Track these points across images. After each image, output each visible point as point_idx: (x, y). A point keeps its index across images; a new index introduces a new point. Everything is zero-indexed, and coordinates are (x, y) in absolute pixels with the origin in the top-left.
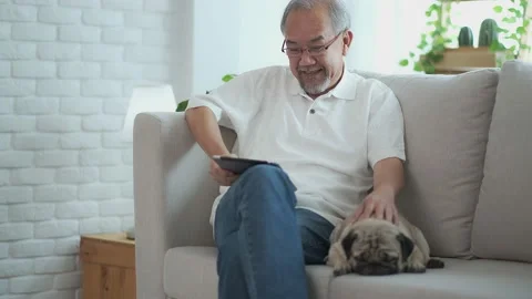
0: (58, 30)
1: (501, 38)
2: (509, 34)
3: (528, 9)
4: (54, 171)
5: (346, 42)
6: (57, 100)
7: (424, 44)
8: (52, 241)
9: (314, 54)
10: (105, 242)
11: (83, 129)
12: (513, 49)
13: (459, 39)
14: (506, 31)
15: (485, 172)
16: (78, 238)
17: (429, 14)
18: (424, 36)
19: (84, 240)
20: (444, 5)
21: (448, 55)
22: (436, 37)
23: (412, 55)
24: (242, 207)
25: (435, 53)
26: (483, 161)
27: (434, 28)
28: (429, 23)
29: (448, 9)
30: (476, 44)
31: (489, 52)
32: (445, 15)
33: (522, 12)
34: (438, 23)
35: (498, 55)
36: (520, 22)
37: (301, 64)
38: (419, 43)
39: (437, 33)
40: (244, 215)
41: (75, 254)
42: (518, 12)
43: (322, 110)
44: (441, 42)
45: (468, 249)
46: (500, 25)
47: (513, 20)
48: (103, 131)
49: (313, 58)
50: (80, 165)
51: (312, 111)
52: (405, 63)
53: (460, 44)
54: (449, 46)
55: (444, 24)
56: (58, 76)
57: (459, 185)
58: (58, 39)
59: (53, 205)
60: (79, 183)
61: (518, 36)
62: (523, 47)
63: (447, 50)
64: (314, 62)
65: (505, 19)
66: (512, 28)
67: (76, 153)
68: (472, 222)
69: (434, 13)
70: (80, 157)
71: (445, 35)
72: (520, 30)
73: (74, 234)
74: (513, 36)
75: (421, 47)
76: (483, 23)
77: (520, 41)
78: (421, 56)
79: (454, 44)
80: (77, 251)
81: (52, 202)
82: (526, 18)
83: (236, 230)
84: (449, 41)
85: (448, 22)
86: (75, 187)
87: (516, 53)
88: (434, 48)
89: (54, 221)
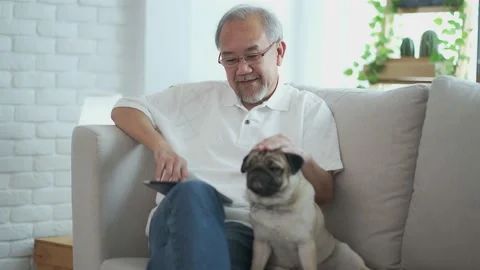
0: (13, 42)
1: (441, 49)
2: (449, 46)
3: (467, 21)
4: (9, 176)
5: (280, 52)
6: (12, 108)
7: (368, 54)
8: (8, 244)
9: (250, 63)
10: (57, 245)
11: (38, 136)
12: (452, 59)
13: (402, 50)
14: (446, 43)
15: (415, 187)
16: (33, 241)
17: (372, 25)
18: (368, 47)
19: (38, 242)
20: (388, 17)
21: (390, 65)
22: (380, 47)
23: (356, 65)
24: (170, 221)
25: (378, 63)
26: (413, 176)
27: (377, 39)
28: (373, 35)
29: (391, 21)
30: (417, 55)
31: (430, 62)
32: (388, 27)
33: (461, 25)
34: (382, 35)
35: (438, 65)
36: (459, 34)
37: (238, 73)
38: (363, 54)
39: (380, 44)
40: (172, 231)
41: (29, 257)
42: (457, 25)
43: (257, 121)
44: (384, 52)
45: (399, 263)
46: (440, 36)
47: (453, 31)
48: (57, 138)
49: (250, 66)
50: (35, 170)
51: (247, 122)
52: (349, 72)
53: (402, 54)
54: (391, 56)
55: (387, 35)
56: (14, 86)
57: (390, 199)
58: (13, 50)
59: (8, 210)
60: (32, 188)
61: (457, 47)
62: (462, 57)
63: (389, 60)
64: (251, 70)
65: (445, 31)
66: (451, 39)
67: (31, 159)
68: (402, 235)
69: (378, 24)
70: (34, 163)
71: (388, 46)
72: (459, 42)
73: (29, 237)
74: (452, 48)
75: (364, 58)
76: (425, 34)
77: (459, 51)
78: (365, 66)
79: (397, 55)
80: (31, 252)
81: (7, 206)
82: (465, 30)
83: (164, 244)
84: (391, 51)
85: (391, 33)
86: (30, 192)
87: (454, 63)
88: (378, 58)
89: (9, 225)
